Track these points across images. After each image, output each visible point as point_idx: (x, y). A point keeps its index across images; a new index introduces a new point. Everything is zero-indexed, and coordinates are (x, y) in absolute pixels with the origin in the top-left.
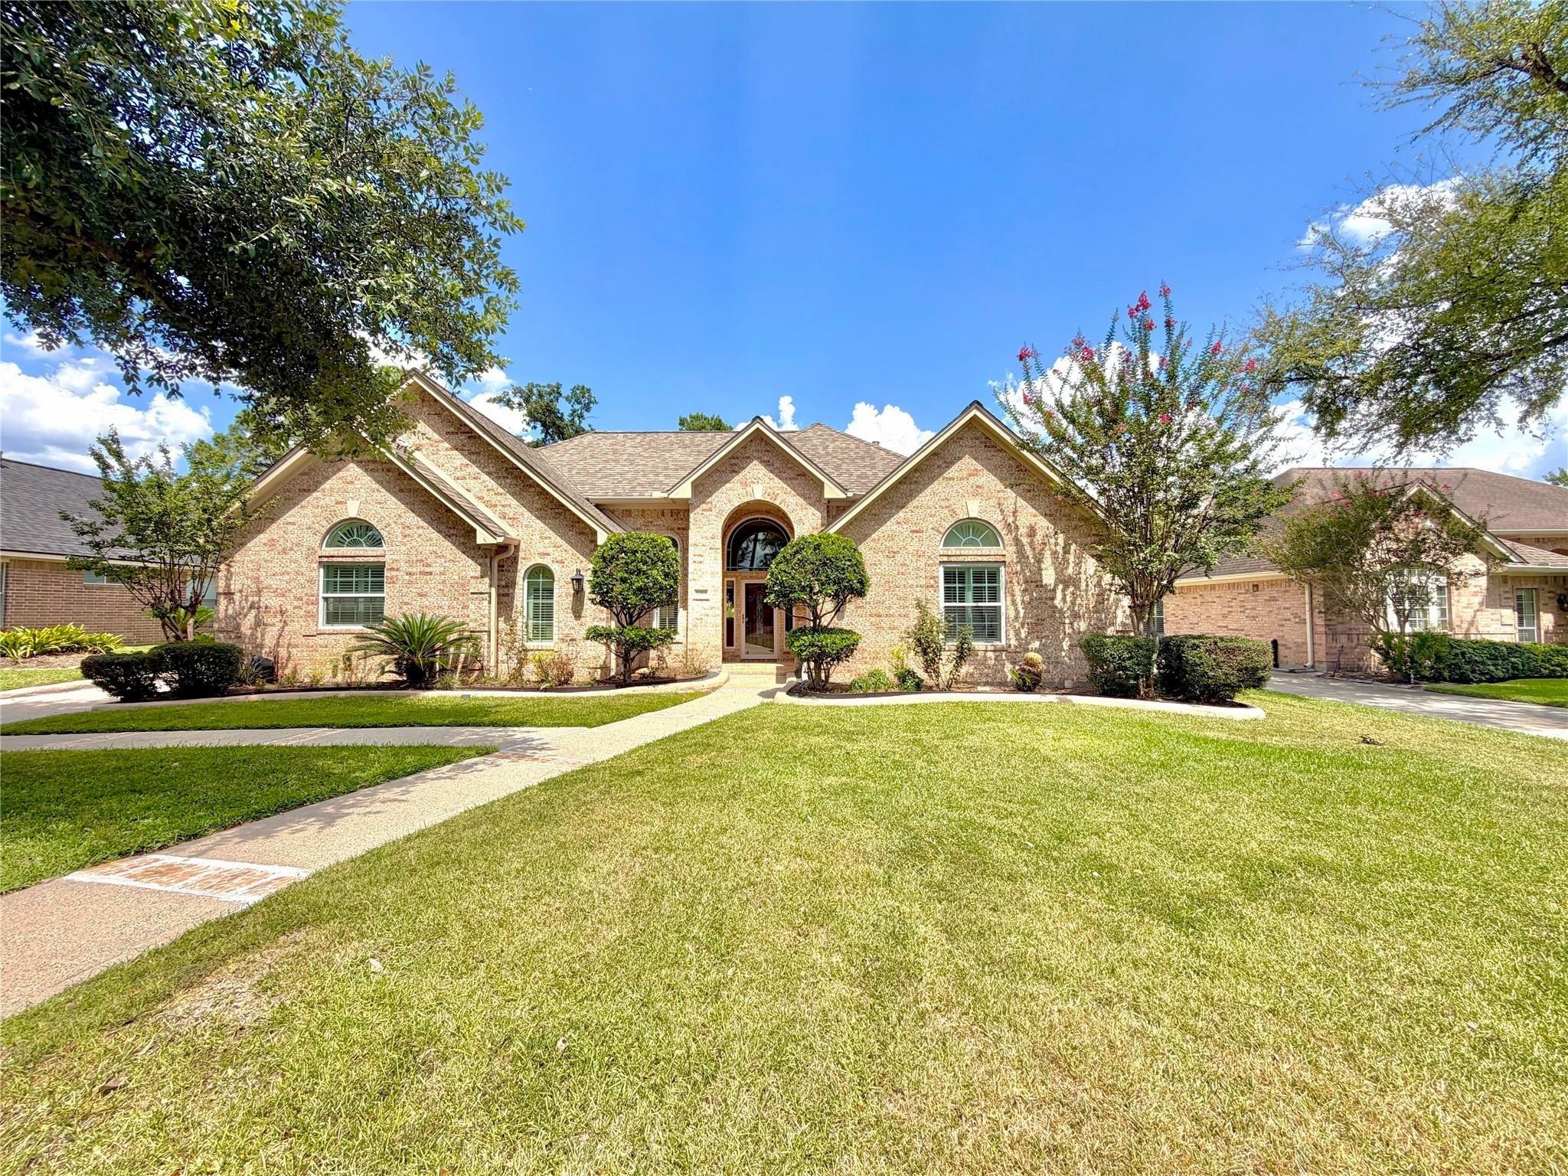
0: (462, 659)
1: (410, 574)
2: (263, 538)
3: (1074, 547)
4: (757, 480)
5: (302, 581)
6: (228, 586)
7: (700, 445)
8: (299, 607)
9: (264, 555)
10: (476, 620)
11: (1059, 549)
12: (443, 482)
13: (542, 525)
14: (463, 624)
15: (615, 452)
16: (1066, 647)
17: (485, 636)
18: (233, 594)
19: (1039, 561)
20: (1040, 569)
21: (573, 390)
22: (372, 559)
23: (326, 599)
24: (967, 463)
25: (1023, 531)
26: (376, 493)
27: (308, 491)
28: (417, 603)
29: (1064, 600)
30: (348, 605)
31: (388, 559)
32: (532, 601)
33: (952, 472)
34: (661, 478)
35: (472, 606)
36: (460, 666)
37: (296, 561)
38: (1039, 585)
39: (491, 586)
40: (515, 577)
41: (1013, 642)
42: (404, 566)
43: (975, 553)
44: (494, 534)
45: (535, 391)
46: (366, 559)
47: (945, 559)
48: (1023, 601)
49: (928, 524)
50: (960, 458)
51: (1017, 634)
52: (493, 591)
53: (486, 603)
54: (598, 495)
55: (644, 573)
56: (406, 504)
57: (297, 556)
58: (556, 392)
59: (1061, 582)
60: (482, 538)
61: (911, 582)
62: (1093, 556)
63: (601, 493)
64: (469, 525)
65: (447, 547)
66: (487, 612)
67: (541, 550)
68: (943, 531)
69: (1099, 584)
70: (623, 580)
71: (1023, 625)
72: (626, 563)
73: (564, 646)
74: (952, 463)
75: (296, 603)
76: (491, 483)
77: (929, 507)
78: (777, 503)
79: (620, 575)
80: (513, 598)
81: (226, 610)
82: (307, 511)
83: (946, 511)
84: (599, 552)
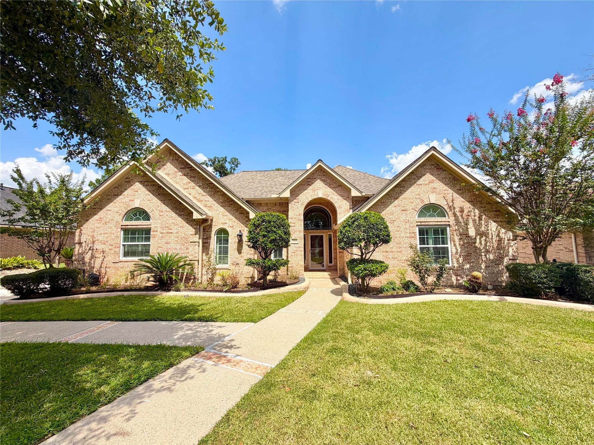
0: (185, 274)
1: (162, 233)
2: (96, 217)
3: (484, 217)
4: (319, 189)
5: (113, 237)
6: (80, 239)
7: (289, 175)
8: (112, 249)
9: (97, 225)
10: (192, 255)
11: (477, 218)
12: (178, 190)
13: (223, 210)
14: (186, 257)
15: (253, 179)
16: (483, 267)
17: (196, 263)
18: (82, 243)
19: (467, 224)
20: (467, 228)
21: (231, 159)
22: (145, 227)
23: (124, 245)
24: (428, 177)
25: (457, 209)
26: (148, 196)
27: (117, 195)
28: (165, 247)
29: (481, 243)
30: (134, 248)
31: (152, 227)
32: (218, 245)
33: (421, 181)
34: (274, 189)
35: (190, 248)
36: (184, 277)
37: (111, 228)
38: (467, 236)
39: (199, 239)
40: (210, 234)
41: (456, 265)
42: (159, 230)
43: (435, 220)
44: (201, 214)
45: (217, 160)
46: (142, 227)
47: (419, 224)
48: (460, 244)
49: (410, 207)
50: (424, 175)
51: (458, 260)
52: (201, 241)
53: (197, 247)
54: (247, 197)
55: (275, 232)
56: (161, 201)
57: (112, 225)
58: (225, 160)
59: (479, 235)
60: (196, 216)
61: (402, 235)
62: (495, 222)
63: (248, 195)
64: (190, 210)
65: (179, 221)
66: (197, 251)
67: (223, 222)
68: (417, 210)
69: (498, 235)
70: (264, 236)
71: (460, 256)
72: (266, 227)
73: (233, 267)
74: (421, 177)
75: (110, 247)
76: (200, 190)
77: (410, 199)
78: (329, 199)
79: (263, 233)
80: (210, 244)
81: (79, 251)
82: (116, 205)
83: (419, 200)
84: (252, 222)
